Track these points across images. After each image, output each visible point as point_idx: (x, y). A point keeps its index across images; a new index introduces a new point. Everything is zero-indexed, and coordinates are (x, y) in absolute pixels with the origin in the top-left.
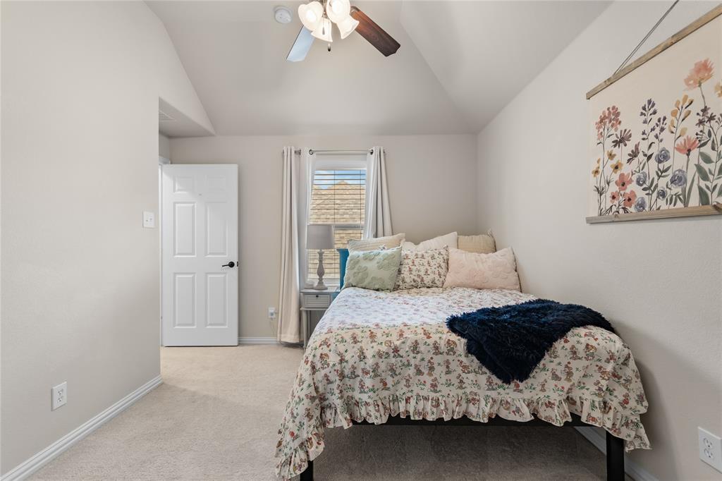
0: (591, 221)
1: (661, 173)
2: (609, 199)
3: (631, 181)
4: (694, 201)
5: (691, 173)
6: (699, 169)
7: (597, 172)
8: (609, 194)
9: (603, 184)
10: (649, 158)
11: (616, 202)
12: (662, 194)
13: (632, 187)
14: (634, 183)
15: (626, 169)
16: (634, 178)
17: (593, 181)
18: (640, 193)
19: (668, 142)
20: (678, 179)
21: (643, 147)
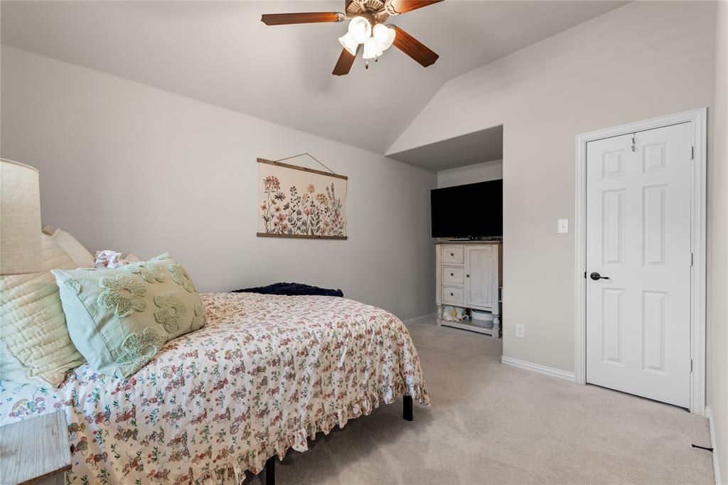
0: (259, 235)
1: (299, 219)
2: (273, 225)
3: (285, 219)
4: (310, 234)
5: (309, 223)
6: (311, 222)
7: (264, 208)
8: (272, 223)
9: (269, 216)
10: (294, 211)
11: (277, 227)
12: (299, 228)
13: (285, 222)
14: (287, 220)
15: (283, 212)
16: (287, 218)
17: (262, 212)
18: (290, 226)
19: (301, 208)
20: (304, 224)
21: (291, 205)
